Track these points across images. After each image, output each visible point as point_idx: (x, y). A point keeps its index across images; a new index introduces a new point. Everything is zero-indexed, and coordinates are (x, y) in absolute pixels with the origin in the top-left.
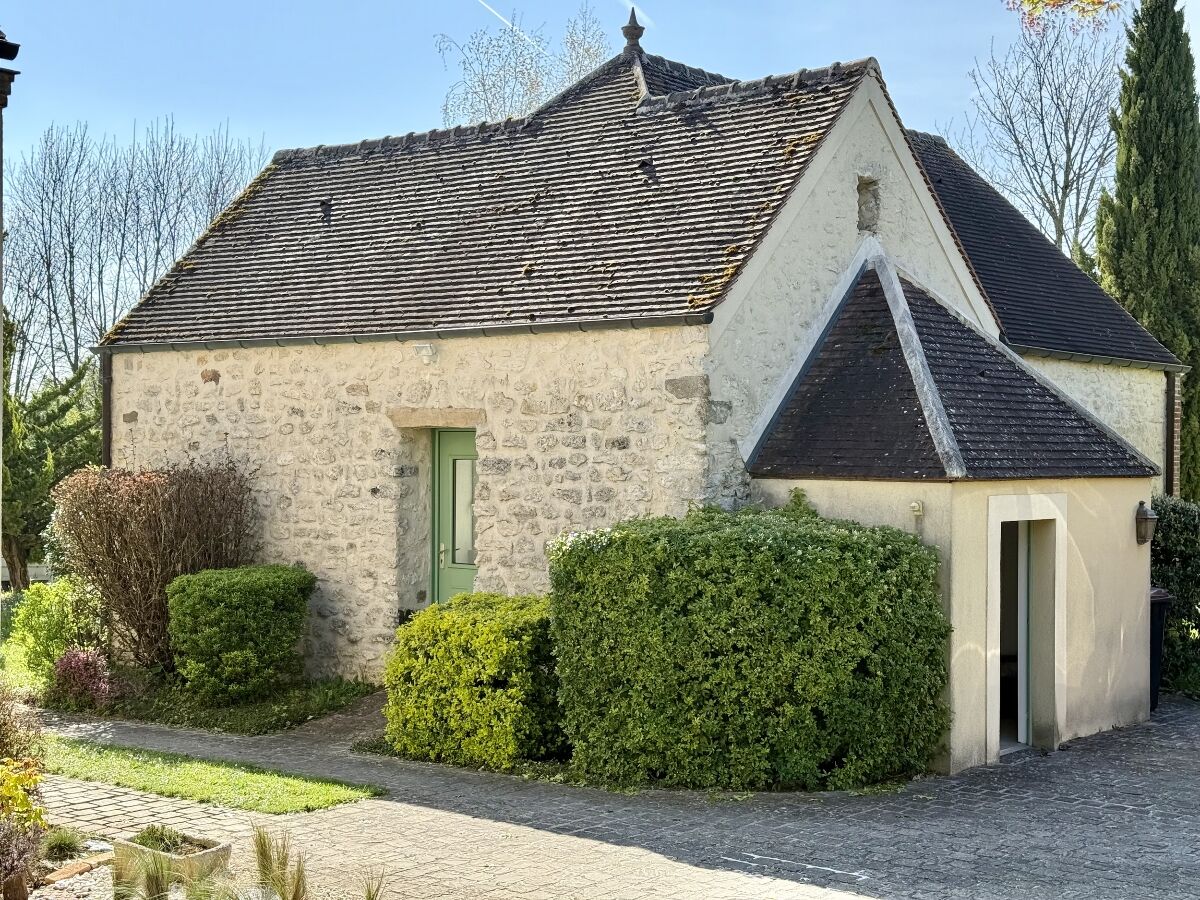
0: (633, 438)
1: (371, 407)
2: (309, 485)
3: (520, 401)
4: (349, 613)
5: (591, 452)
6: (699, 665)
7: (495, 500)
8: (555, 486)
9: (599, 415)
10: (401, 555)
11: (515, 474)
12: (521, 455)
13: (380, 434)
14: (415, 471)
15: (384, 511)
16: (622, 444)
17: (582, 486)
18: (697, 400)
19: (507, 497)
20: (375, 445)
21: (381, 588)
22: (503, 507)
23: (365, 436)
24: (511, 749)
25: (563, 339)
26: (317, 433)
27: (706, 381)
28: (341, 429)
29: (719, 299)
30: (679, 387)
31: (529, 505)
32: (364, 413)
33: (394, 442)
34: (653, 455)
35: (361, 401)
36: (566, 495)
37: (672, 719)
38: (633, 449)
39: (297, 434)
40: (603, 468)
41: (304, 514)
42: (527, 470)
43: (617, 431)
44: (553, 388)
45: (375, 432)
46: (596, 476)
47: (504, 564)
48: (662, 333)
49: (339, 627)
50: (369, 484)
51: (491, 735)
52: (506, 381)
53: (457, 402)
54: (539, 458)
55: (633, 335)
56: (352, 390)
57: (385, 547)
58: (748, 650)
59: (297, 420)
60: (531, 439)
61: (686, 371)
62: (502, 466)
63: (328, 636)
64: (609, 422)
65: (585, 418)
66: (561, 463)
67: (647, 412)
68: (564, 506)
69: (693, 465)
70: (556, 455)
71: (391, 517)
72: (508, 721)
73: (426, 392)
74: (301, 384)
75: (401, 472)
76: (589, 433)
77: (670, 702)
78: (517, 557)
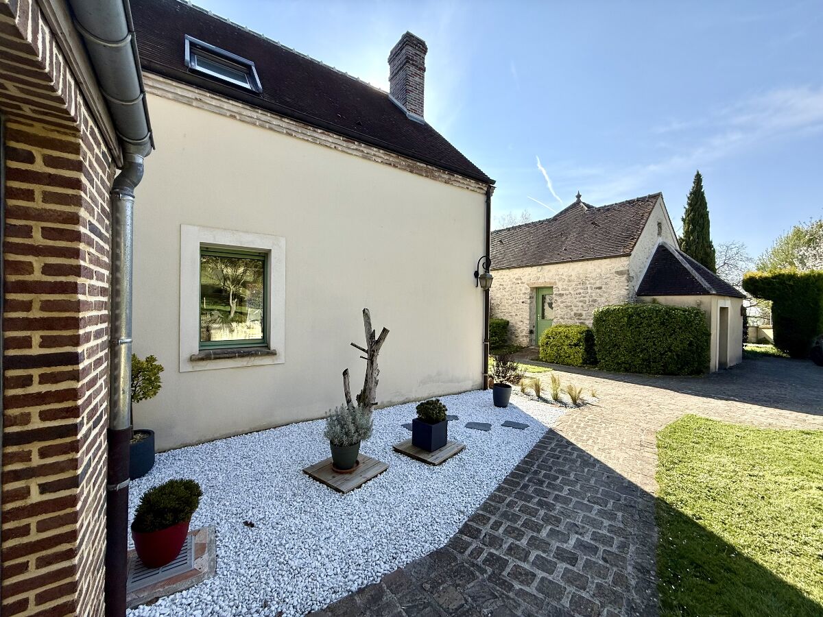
0: (603, 286)
1: (522, 283)
2: (504, 302)
3: (567, 279)
4: (516, 330)
5: (589, 291)
6: (642, 341)
7: (559, 303)
8: (577, 299)
9: (592, 281)
10: (530, 317)
11: (565, 297)
12: (567, 292)
13: (525, 289)
14: (533, 298)
15: (526, 307)
16: (600, 288)
17: (586, 299)
18: (626, 276)
19: (562, 302)
20: (523, 292)
21: (525, 325)
22: (562, 305)
23: (521, 290)
24: (581, 361)
25: (581, 263)
26: (507, 290)
27: (628, 271)
28: (514, 288)
29: (632, 250)
30: (620, 273)
31: (569, 304)
32: (520, 284)
33: (529, 291)
34: (610, 290)
35: (519, 282)
36: (581, 301)
37: (633, 355)
38: (603, 289)
39: (501, 290)
40: (593, 294)
41: (503, 308)
42: (569, 296)
43: (598, 285)
44: (578, 276)
45: (523, 288)
46: (591, 296)
47: (562, 318)
48: (613, 260)
49: (513, 333)
50: (522, 301)
51: (574, 358)
52: (562, 275)
53: (547, 280)
54: (572, 292)
55: (605, 260)
56: (517, 279)
57: (526, 315)
58: (657, 338)
59: (501, 287)
60: (570, 288)
61: (622, 269)
62: (561, 295)
63: (509, 335)
64: (595, 283)
65: (588, 283)
66: (580, 294)
67: (609, 280)
68: (581, 304)
69: (624, 292)
70: (578, 292)
71: (528, 308)
72: (580, 355)
73: (538, 278)
74: (502, 279)
75: (530, 298)
76: (589, 286)
77: (632, 351)
78: (565, 316)
